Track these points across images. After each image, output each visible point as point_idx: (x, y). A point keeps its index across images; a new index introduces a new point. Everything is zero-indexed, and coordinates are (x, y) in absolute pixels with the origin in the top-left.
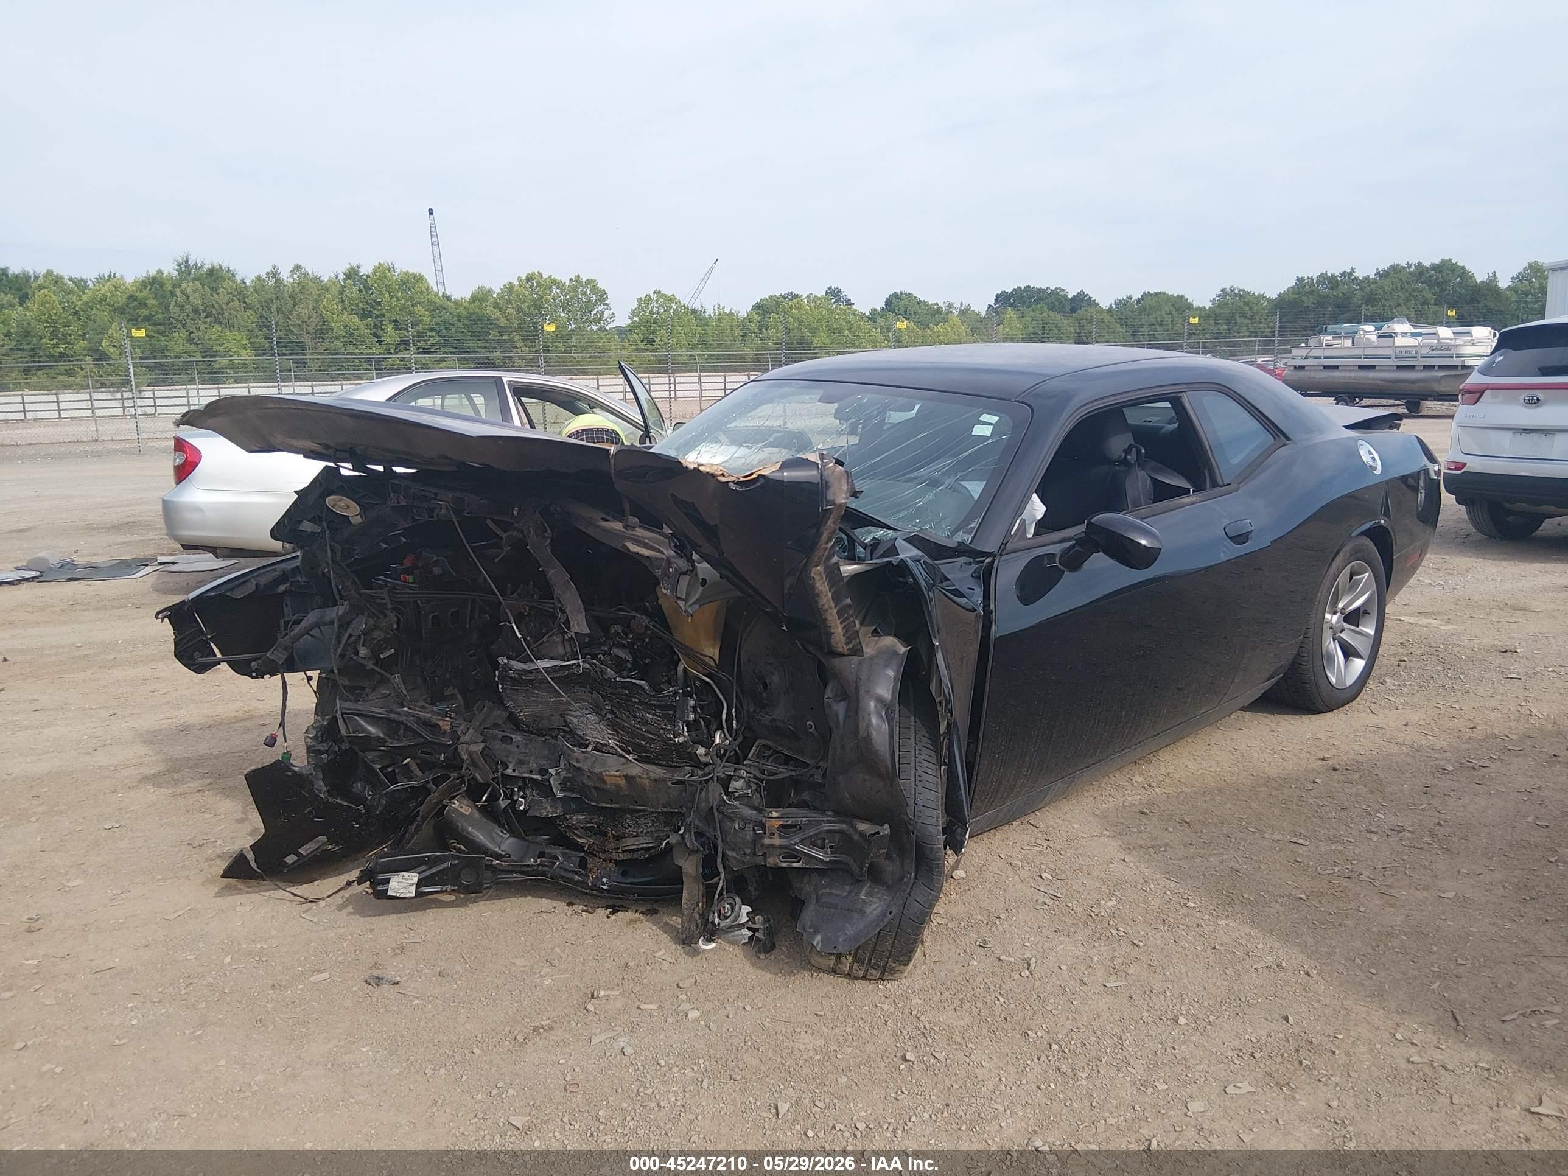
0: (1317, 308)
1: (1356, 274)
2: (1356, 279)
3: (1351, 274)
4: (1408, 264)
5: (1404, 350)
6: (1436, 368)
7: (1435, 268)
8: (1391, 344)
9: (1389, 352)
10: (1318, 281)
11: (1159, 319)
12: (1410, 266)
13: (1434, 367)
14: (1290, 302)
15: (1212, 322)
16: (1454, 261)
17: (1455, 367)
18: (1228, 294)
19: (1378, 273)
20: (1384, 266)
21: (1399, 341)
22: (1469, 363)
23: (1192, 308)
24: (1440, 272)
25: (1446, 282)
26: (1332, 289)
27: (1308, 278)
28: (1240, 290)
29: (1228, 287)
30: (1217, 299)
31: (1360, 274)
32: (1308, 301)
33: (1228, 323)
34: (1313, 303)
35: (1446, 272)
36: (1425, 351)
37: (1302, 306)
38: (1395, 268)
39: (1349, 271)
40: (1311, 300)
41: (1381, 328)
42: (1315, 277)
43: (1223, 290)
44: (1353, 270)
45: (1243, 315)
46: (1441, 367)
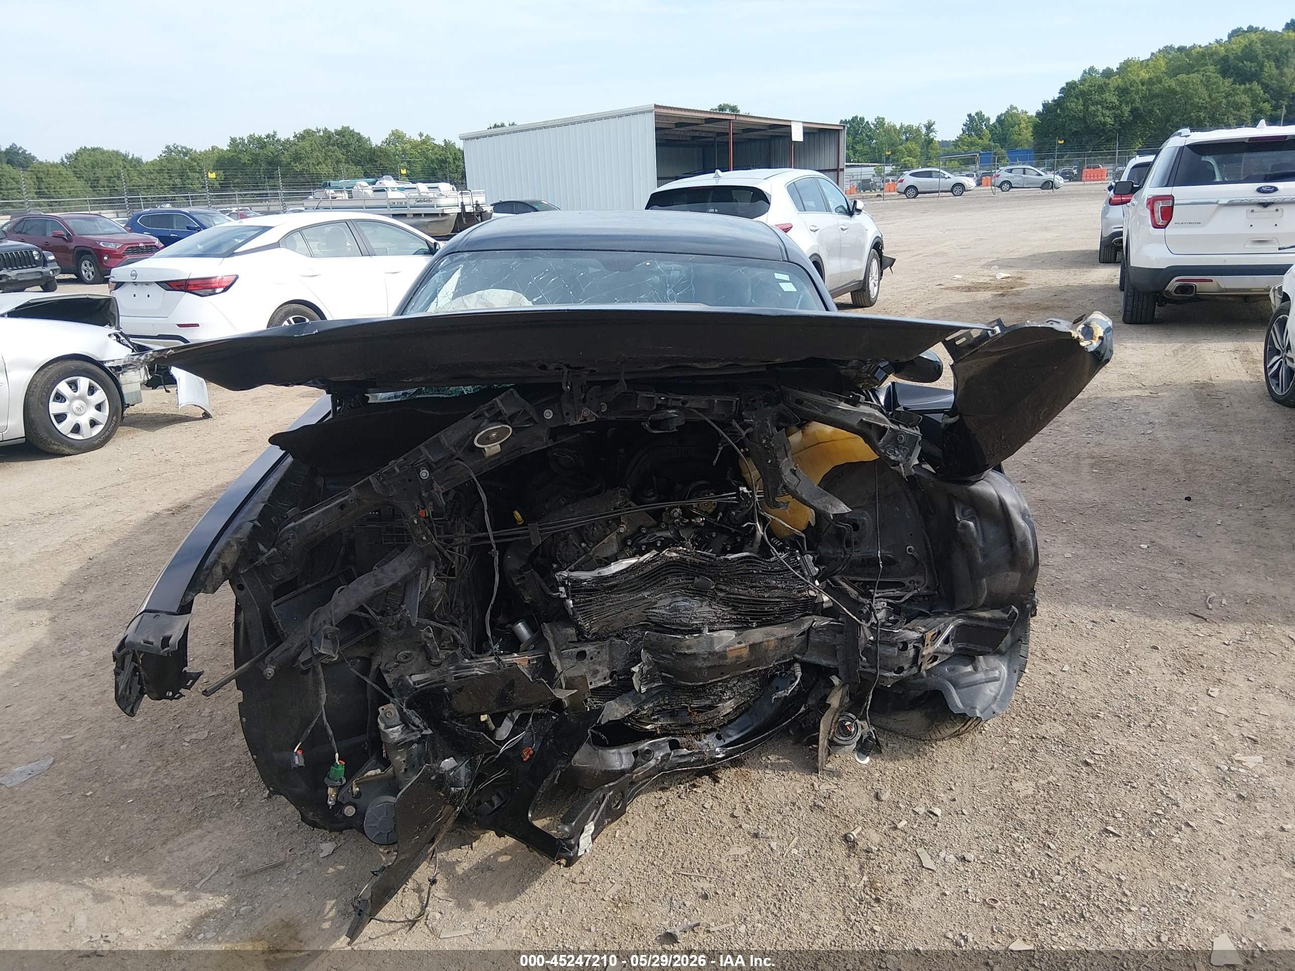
0: (252, 164)
1: (278, 136)
2: (279, 140)
3: (274, 136)
4: (317, 129)
5: (396, 201)
6: (423, 216)
7: (338, 133)
8: (385, 197)
9: (384, 203)
10: (249, 141)
11: (115, 172)
12: (319, 131)
13: (420, 215)
14: (229, 159)
15: (166, 176)
16: (351, 128)
17: (437, 215)
18: (172, 151)
19: (296, 136)
20: (300, 130)
21: (391, 195)
22: (446, 212)
23: (142, 163)
24: (344, 136)
25: (349, 145)
26: (262, 148)
27: (240, 139)
28: (182, 148)
29: (171, 144)
30: (164, 155)
31: (282, 136)
32: (245, 158)
33: (181, 176)
34: (249, 160)
35: (347, 137)
36: (413, 202)
37: (240, 162)
38: (308, 132)
39: (272, 134)
40: (247, 157)
41: (374, 183)
42: (245, 138)
43: (168, 147)
44: (275, 133)
45: (192, 169)
46: (426, 215)
